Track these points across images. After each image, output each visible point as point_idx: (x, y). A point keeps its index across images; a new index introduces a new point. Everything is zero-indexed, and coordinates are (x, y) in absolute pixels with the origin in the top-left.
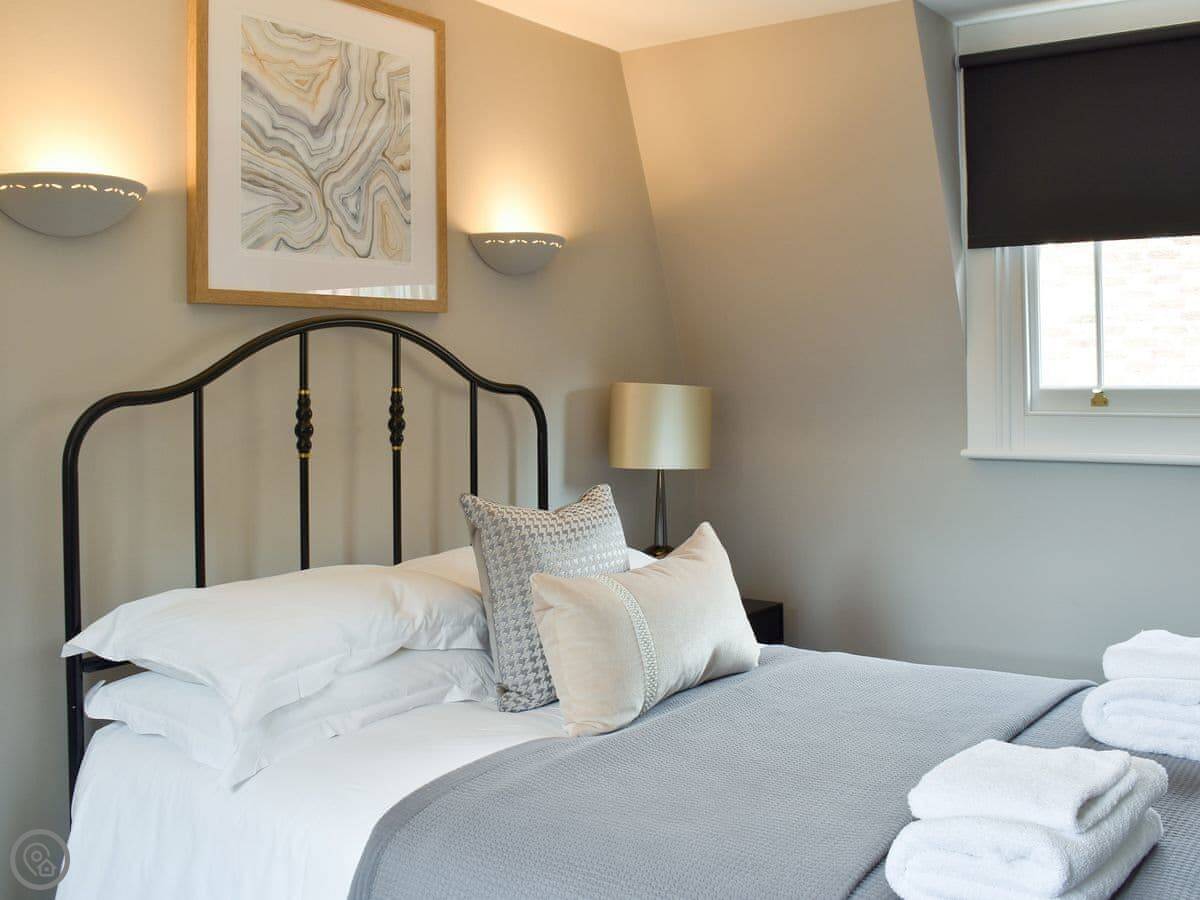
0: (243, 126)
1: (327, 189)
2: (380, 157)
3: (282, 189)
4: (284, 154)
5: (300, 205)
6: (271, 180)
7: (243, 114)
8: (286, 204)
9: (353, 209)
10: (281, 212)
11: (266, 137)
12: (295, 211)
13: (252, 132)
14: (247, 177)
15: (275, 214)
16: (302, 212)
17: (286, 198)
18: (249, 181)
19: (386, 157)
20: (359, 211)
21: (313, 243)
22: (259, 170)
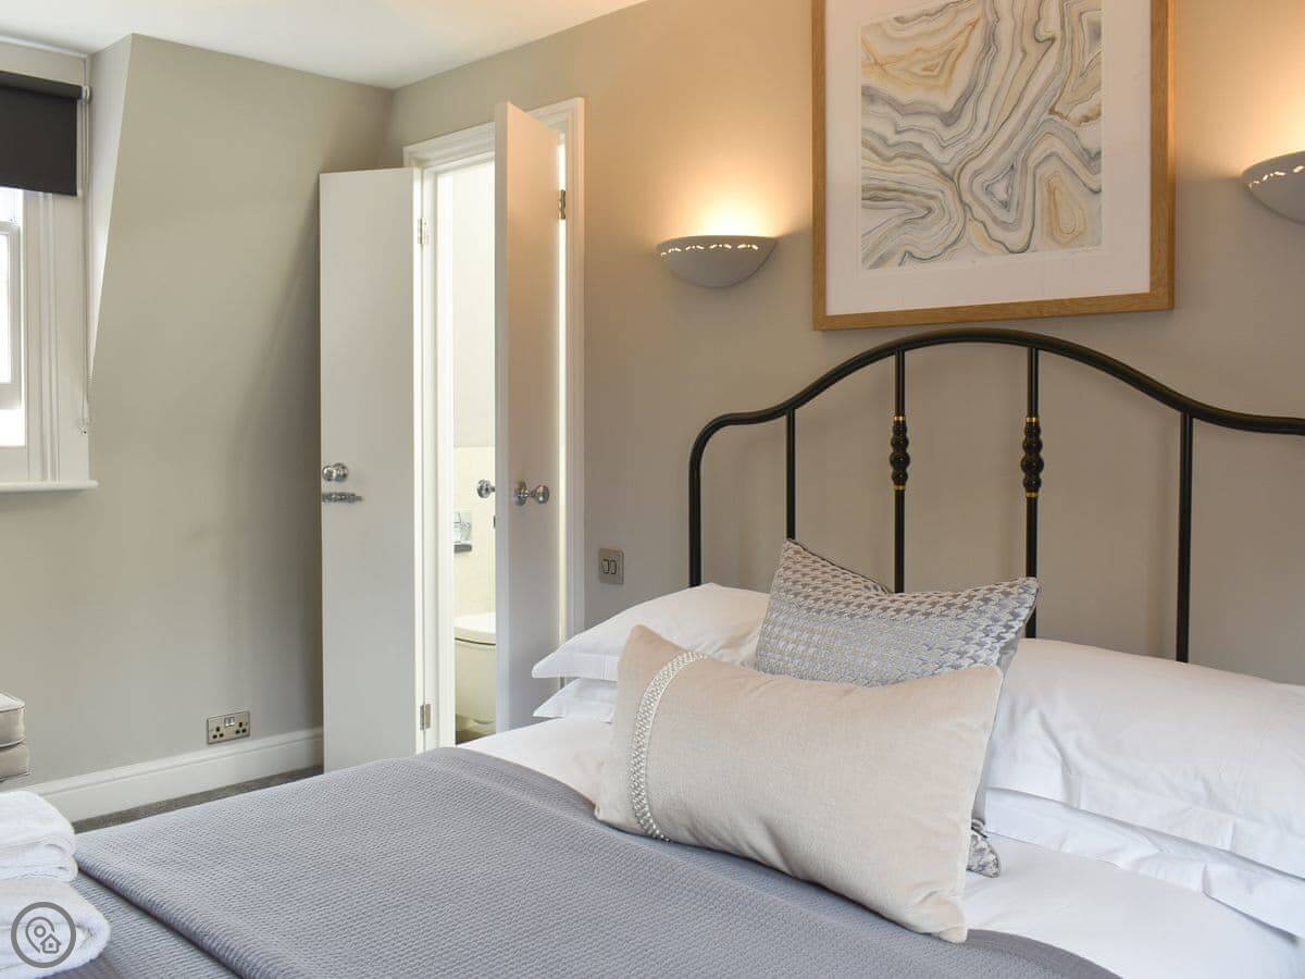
0: (865, 144)
1: (964, 182)
2: (1046, 116)
3: (907, 196)
4: (909, 157)
5: (930, 210)
6: (895, 190)
7: (865, 130)
8: (912, 212)
9: (1001, 195)
10: (904, 223)
11: (888, 146)
12: (923, 217)
13: (875, 146)
14: (867, 195)
15: (898, 227)
16: (931, 217)
17: (912, 206)
18: (870, 199)
19: (1057, 113)
20: (1011, 196)
21: (946, 249)
22: (882, 184)
